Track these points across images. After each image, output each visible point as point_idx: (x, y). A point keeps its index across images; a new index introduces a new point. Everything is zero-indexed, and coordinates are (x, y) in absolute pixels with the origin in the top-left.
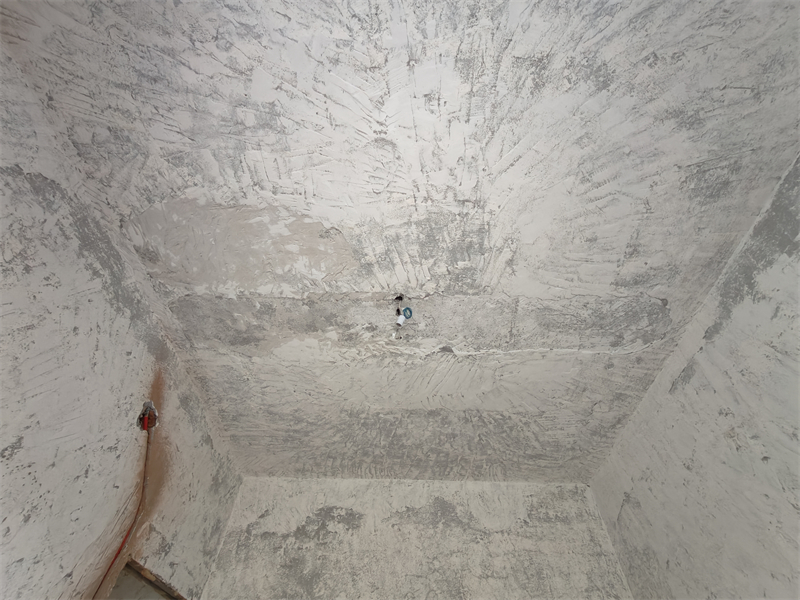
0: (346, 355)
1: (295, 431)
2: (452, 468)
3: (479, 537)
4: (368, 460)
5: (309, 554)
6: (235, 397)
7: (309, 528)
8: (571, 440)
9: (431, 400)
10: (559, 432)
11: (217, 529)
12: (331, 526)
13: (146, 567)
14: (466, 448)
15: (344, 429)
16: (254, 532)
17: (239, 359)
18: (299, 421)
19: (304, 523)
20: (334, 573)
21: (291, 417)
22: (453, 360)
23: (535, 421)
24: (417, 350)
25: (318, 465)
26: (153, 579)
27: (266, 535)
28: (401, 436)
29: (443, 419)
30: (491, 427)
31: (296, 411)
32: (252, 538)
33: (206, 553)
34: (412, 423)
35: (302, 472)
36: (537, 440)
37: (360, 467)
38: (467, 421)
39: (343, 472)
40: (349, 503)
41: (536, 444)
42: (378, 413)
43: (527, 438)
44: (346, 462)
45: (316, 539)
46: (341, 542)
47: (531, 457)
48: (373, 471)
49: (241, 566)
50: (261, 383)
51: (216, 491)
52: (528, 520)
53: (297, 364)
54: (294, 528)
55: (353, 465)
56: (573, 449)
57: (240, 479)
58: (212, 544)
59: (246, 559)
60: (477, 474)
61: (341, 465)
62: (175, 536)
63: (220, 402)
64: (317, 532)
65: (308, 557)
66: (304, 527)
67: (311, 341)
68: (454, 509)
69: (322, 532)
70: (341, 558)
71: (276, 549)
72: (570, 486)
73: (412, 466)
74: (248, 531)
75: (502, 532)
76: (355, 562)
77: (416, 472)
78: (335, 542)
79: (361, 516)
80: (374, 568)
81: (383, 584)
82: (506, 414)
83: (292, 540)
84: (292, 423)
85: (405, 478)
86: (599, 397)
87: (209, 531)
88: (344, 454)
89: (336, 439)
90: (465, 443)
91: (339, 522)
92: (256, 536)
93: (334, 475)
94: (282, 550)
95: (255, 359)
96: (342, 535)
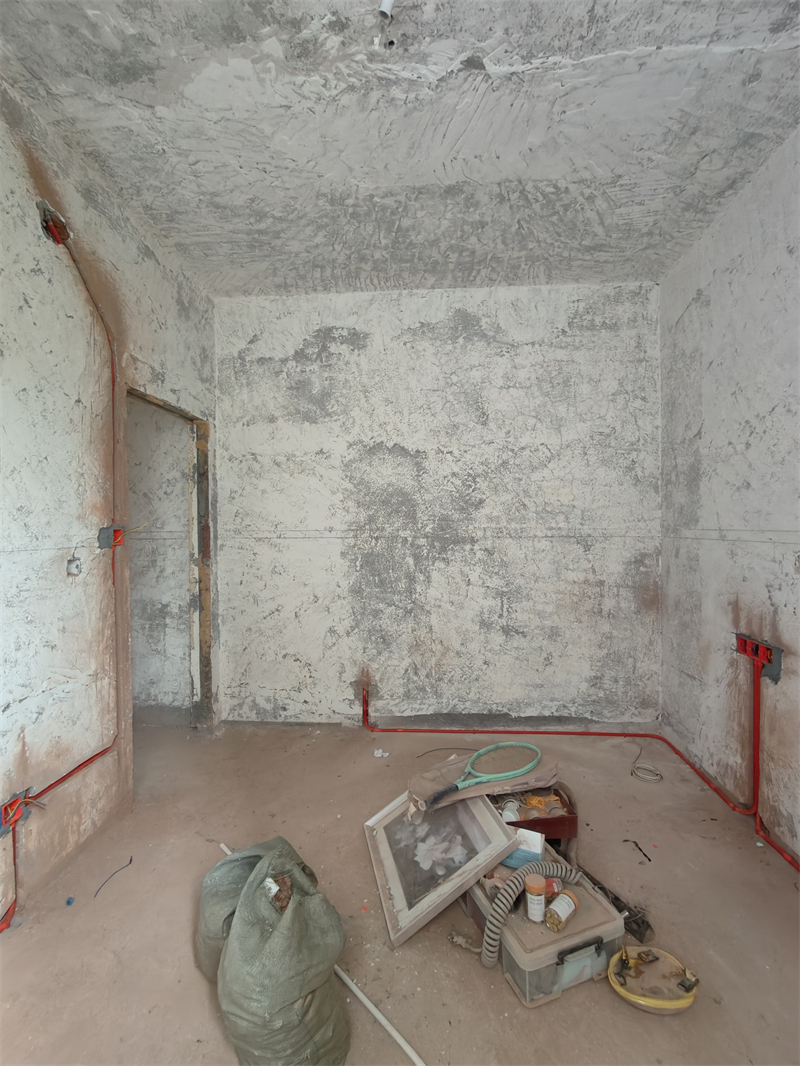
0: (306, 90)
1: (260, 232)
2: (479, 272)
3: (504, 349)
4: (368, 267)
5: (314, 375)
6: (156, 183)
7: (309, 351)
8: (651, 220)
9: (448, 168)
10: (637, 208)
11: (205, 355)
12: (333, 348)
13: (148, 392)
14: (499, 241)
15: (327, 225)
16: (248, 359)
17: (135, 113)
18: (261, 216)
19: (301, 346)
20: (344, 391)
21: (248, 211)
22: (484, 86)
23: (604, 193)
24: (423, 70)
25: (302, 277)
26: (162, 404)
27: (262, 361)
28: (407, 230)
29: (467, 199)
30: (537, 207)
31: (253, 200)
32: (248, 365)
33: (203, 381)
34: (422, 208)
35: (284, 287)
36: (602, 223)
37: (357, 277)
38: (502, 199)
39: (336, 284)
40: (351, 322)
41: (599, 230)
42: (372, 196)
43: (587, 222)
44: (338, 272)
45: (319, 362)
46: (347, 363)
47: (589, 249)
48: (376, 281)
49: (245, 390)
50: (187, 156)
51: (188, 318)
52: (567, 329)
53: (228, 115)
54: (292, 352)
55: (348, 275)
56: (650, 234)
57: (210, 301)
58: (206, 372)
59: (248, 384)
60: (513, 277)
61: (333, 276)
62: (162, 365)
63: (139, 192)
64: (319, 355)
65: (314, 378)
66: (301, 350)
67: (239, 64)
68: (478, 320)
69: (324, 355)
70: (350, 377)
71: (277, 374)
72: (633, 285)
73: (425, 271)
74: (241, 358)
75: (533, 344)
76: (365, 380)
77: (431, 280)
78: (340, 363)
79: (366, 336)
80: (387, 385)
81: (397, 399)
82: (562, 184)
83: (291, 364)
84: (252, 220)
85: (417, 287)
86: (714, 143)
87: (198, 360)
88: (334, 261)
89: (319, 239)
90: (498, 233)
91: (342, 343)
92: (252, 362)
93: (326, 289)
94: (284, 374)
95: (161, 110)
96: (347, 355)
